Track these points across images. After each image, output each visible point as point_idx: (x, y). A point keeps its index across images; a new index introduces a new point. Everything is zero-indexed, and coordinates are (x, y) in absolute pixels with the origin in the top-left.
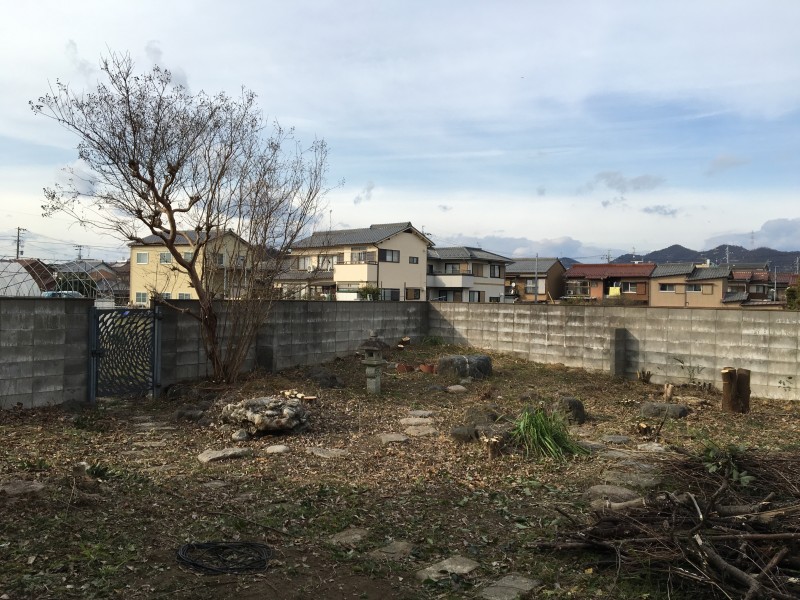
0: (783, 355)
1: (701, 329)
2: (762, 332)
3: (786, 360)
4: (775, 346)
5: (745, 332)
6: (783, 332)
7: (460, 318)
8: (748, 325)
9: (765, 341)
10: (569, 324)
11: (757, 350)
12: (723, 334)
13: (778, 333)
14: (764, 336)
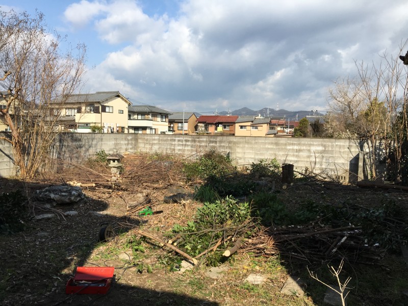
0: (304, 158)
1: (269, 147)
2: (296, 147)
3: (306, 160)
4: (301, 154)
5: (289, 147)
6: (304, 148)
7: (155, 142)
8: (290, 144)
9: (297, 152)
10: (210, 145)
11: (294, 155)
12: (279, 148)
13: (302, 148)
14: (296, 150)
